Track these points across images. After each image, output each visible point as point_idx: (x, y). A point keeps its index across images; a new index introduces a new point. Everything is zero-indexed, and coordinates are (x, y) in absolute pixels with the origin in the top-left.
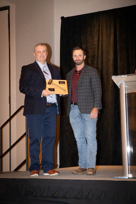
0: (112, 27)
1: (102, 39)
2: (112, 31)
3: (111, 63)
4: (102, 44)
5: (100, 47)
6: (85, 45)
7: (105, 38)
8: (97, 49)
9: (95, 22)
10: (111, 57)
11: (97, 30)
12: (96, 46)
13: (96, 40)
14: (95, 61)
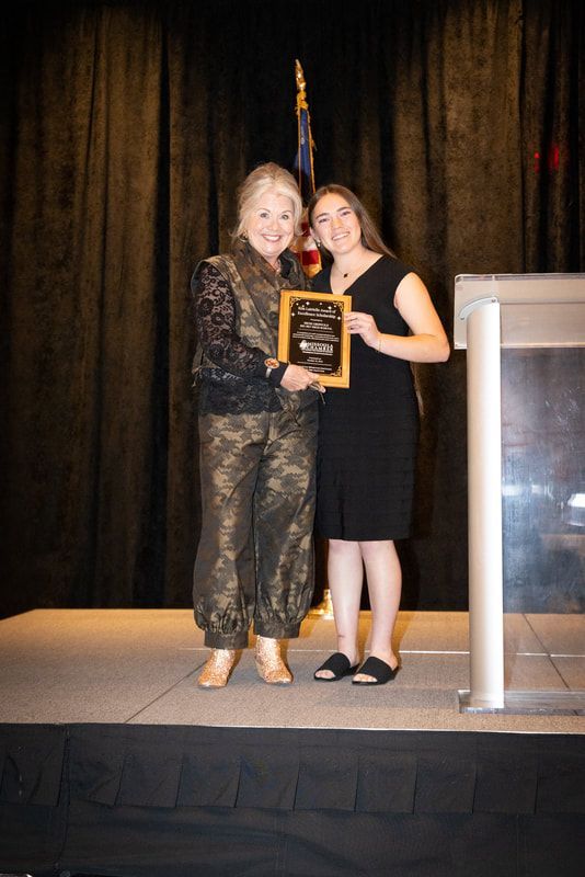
0: (154, 67)
1: (108, 104)
2: (154, 79)
3: (145, 204)
4: (108, 126)
6: (33, 124)
7: (119, 106)
8: (85, 147)
9: (81, 33)
10: (147, 183)
11: (88, 67)
12: (84, 133)
13: (82, 105)
14: (77, 195)
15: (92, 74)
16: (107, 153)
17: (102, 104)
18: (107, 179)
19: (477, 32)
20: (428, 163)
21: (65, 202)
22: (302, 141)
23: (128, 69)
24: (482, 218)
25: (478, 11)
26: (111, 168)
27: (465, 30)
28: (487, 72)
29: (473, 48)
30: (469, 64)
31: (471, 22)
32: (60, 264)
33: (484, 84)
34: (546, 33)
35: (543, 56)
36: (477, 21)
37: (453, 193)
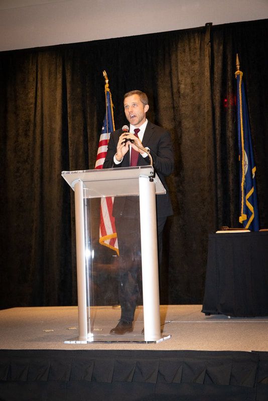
0: (59, 76)
1: (42, 94)
2: (60, 81)
3: (57, 135)
4: (42, 102)
5: (39, 108)
6: (13, 104)
7: (46, 93)
8: (34, 111)
9: (31, 65)
10: (58, 125)
11: (34, 79)
12: (33, 106)
13: (32, 95)
14: (31, 132)
15: (35, 81)
16: (42, 113)
17: (39, 93)
18: (43, 124)
19: (192, 50)
20: (174, 108)
21: (26, 135)
23: (49, 77)
24: (197, 130)
25: (192, 40)
26: (44, 120)
27: (187, 49)
28: (196, 67)
29: (190, 56)
30: (190, 63)
31: (189, 45)
32: (25, 161)
33: (196, 72)
34: (221, 48)
35: (220, 58)
36: (192, 44)
37: (183, 121)
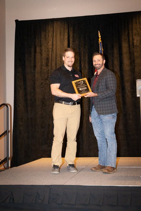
0: (66, 34)
2: (66, 37)
6: (39, 48)
7: (59, 43)
8: (51, 53)
9: (50, 27)
12: (51, 49)
13: (50, 43)
14: (49, 63)
15: (52, 36)
16: (56, 54)
17: (55, 43)
18: (56, 59)
20: (130, 53)
21: (47, 65)
22: (100, 49)
23: (60, 35)
26: (57, 57)
27: (138, 22)
29: (140, 26)
30: (139, 29)
31: (139, 20)
32: (46, 79)
37: (136, 59)
